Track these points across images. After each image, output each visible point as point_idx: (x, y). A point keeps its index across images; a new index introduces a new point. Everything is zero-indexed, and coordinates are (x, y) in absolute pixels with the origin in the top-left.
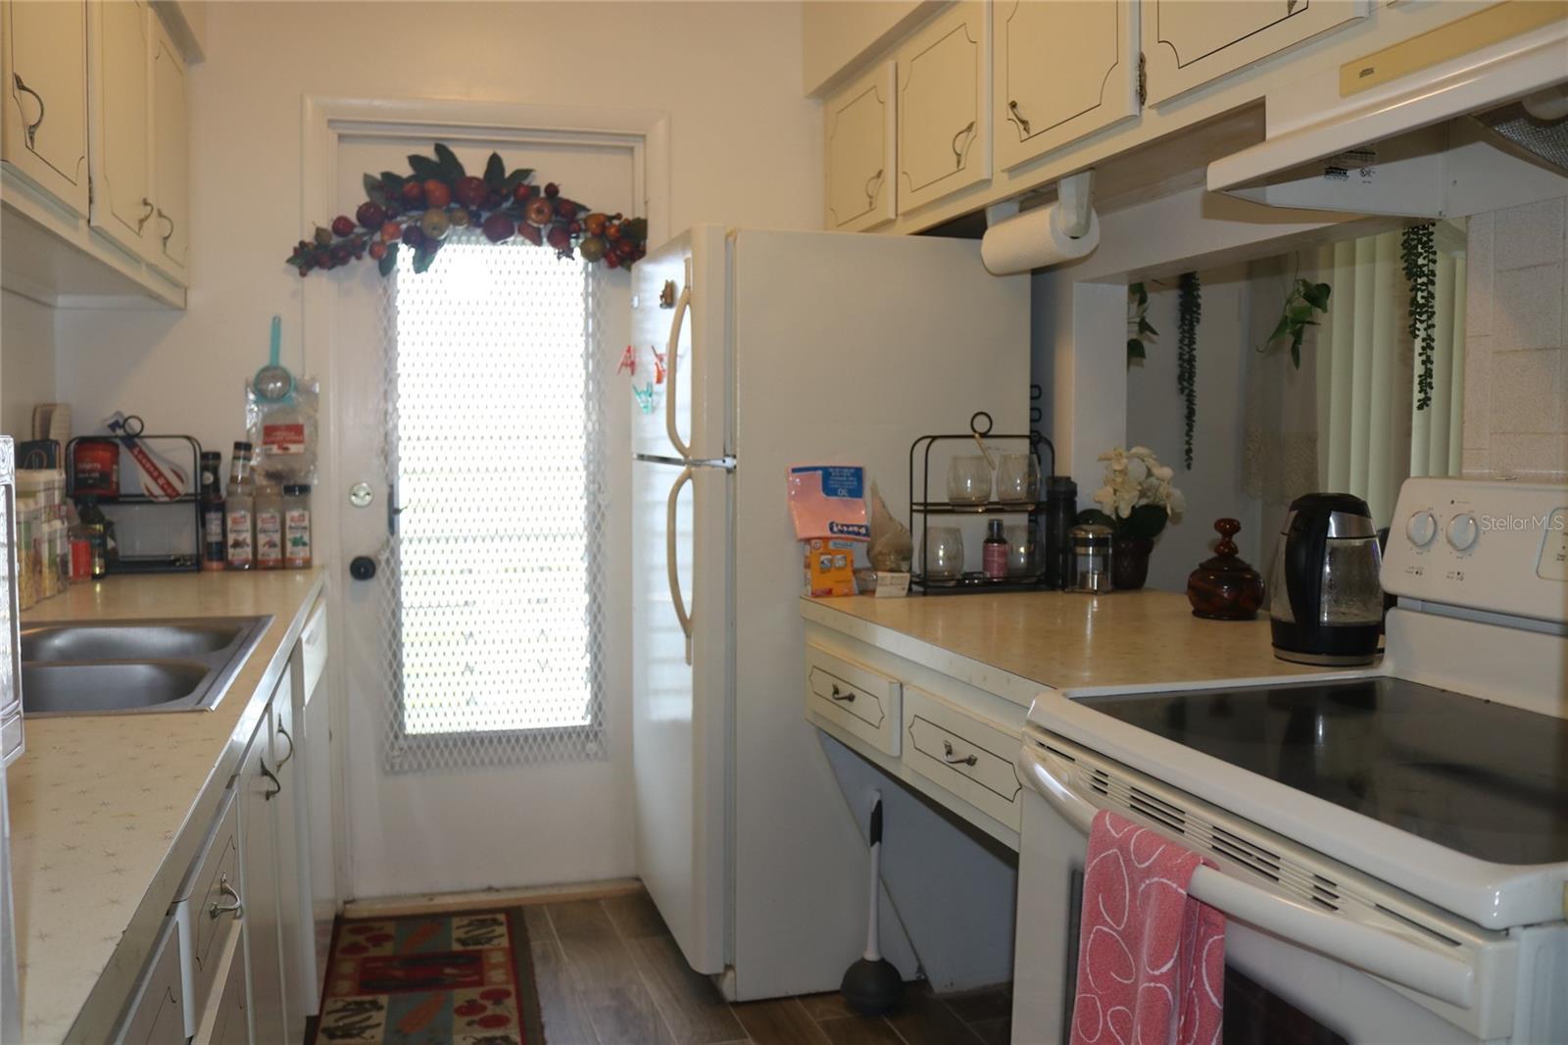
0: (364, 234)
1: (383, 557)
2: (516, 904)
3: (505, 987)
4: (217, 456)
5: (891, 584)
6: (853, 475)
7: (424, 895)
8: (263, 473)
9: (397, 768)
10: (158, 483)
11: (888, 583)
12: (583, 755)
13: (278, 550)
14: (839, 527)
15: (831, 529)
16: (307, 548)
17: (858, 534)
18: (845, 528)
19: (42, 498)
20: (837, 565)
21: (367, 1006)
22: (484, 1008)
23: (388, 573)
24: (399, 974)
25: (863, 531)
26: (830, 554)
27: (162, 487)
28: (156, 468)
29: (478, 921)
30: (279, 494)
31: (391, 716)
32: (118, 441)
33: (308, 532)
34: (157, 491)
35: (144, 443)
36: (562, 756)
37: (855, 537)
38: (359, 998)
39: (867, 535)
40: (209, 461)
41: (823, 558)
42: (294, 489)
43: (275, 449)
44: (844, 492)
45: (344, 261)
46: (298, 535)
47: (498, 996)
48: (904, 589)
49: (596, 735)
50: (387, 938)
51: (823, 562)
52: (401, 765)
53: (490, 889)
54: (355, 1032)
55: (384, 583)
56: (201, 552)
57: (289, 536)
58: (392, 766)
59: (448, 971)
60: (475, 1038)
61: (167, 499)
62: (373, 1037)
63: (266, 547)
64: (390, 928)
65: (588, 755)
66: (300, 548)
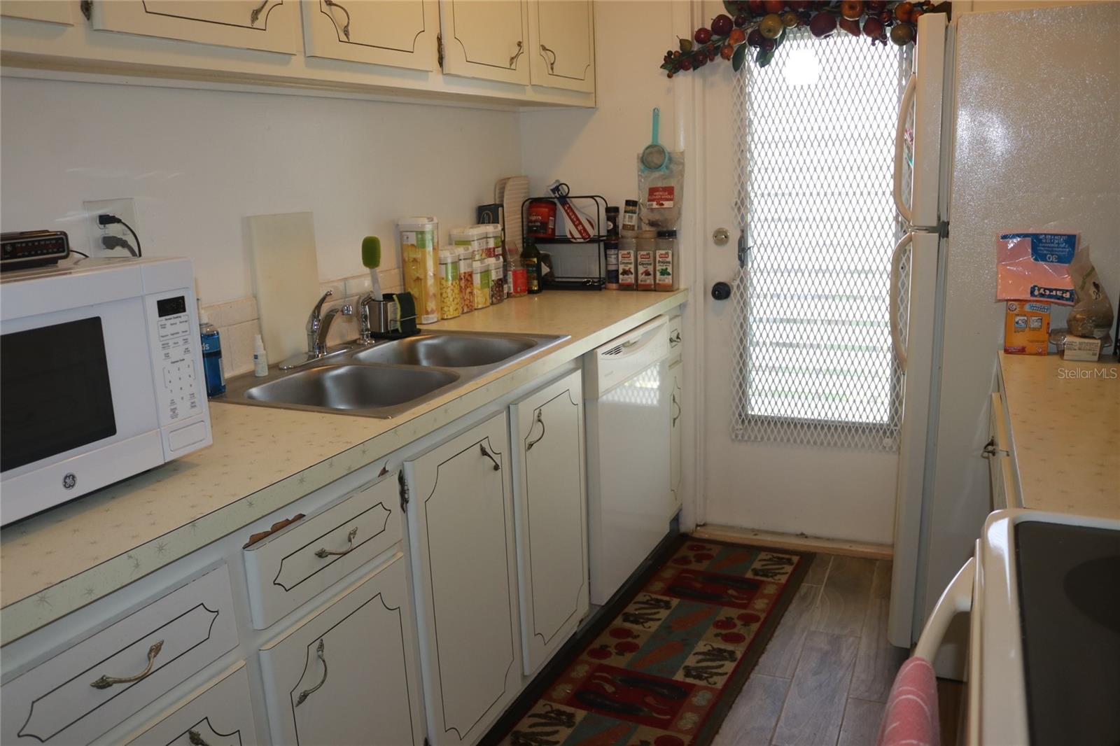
0: (718, 41)
1: (735, 284)
2: (813, 551)
3: (759, 614)
4: (616, 210)
5: (1080, 349)
6: (1066, 242)
7: (753, 530)
8: (647, 222)
9: (740, 437)
10: (577, 229)
11: (1076, 348)
12: (881, 448)
13: (651, 277)
14: (1042, 291)
15: (1032, 293)
16: (670, 277)
17: (1061, 298)
18: (1048, 292)
19: (475, 246)
20: (1032, 326)
21: (662, 604)
22: (735, 625)
23: (738, 294)
24: (698, 585)
25: (1068, 295)
26: (1025, 316)
27: (580, 232)
28: (578, 219)
29: (778, 558)
30: (655, 238)
31: (737, 400)
32: (556, 200)
33: (671, 265)
34: (577, 235)
35: (571, 202)
36: (863, 445)
37: (1056, 301)
38: (660, 597)
39: (1071, 299)
40: (612, 212)
41: (1017, 319)
42: (666, 234)
43: (655, 205)
44: (1053, 258)
45: (702, 63)
46: (664, 268)
47: (748, 620)
48: (1094, 354)
49: (892, 433)
50: (709, 557)
51: (1017, 323)
52: (743, 437)
53: (802, 535)
54: (642, 620)
55: (735, 302)
56: (602, 276)
57: (659, 268)
58: (737, 436)
59: (731, 592)
60: (713, 647)
61: (582, 240)
62: (650, 627)
63: (643, 276)
64: (715, 551)
65: (885, 447)
66: (666, 276)
